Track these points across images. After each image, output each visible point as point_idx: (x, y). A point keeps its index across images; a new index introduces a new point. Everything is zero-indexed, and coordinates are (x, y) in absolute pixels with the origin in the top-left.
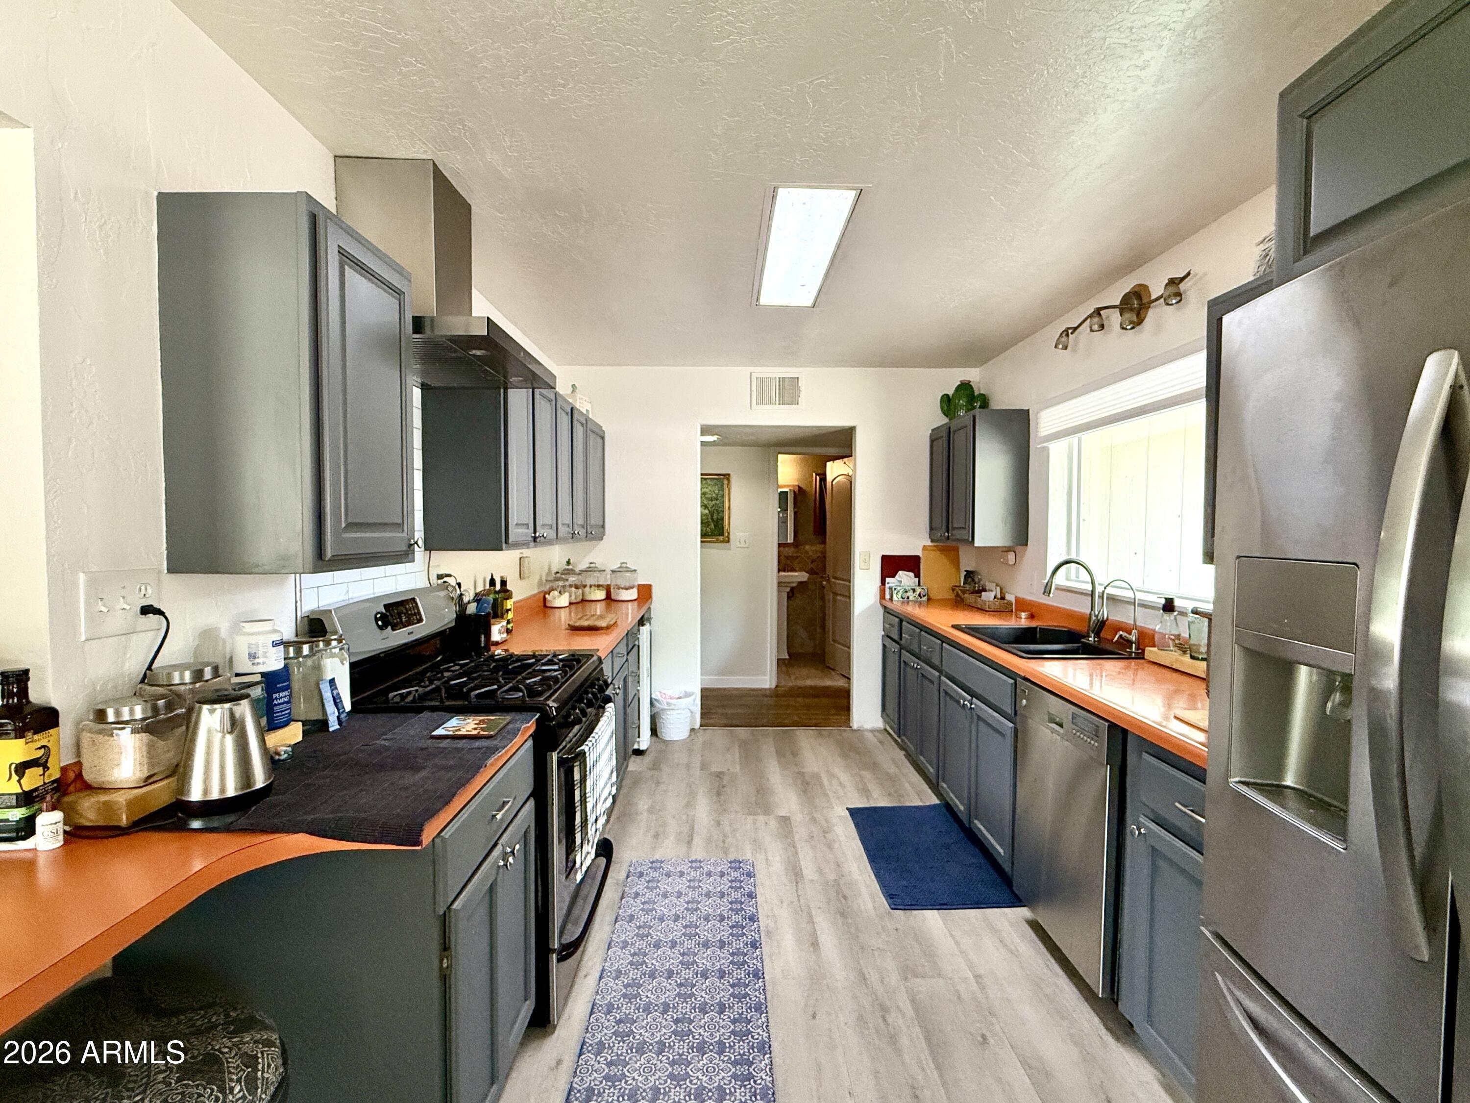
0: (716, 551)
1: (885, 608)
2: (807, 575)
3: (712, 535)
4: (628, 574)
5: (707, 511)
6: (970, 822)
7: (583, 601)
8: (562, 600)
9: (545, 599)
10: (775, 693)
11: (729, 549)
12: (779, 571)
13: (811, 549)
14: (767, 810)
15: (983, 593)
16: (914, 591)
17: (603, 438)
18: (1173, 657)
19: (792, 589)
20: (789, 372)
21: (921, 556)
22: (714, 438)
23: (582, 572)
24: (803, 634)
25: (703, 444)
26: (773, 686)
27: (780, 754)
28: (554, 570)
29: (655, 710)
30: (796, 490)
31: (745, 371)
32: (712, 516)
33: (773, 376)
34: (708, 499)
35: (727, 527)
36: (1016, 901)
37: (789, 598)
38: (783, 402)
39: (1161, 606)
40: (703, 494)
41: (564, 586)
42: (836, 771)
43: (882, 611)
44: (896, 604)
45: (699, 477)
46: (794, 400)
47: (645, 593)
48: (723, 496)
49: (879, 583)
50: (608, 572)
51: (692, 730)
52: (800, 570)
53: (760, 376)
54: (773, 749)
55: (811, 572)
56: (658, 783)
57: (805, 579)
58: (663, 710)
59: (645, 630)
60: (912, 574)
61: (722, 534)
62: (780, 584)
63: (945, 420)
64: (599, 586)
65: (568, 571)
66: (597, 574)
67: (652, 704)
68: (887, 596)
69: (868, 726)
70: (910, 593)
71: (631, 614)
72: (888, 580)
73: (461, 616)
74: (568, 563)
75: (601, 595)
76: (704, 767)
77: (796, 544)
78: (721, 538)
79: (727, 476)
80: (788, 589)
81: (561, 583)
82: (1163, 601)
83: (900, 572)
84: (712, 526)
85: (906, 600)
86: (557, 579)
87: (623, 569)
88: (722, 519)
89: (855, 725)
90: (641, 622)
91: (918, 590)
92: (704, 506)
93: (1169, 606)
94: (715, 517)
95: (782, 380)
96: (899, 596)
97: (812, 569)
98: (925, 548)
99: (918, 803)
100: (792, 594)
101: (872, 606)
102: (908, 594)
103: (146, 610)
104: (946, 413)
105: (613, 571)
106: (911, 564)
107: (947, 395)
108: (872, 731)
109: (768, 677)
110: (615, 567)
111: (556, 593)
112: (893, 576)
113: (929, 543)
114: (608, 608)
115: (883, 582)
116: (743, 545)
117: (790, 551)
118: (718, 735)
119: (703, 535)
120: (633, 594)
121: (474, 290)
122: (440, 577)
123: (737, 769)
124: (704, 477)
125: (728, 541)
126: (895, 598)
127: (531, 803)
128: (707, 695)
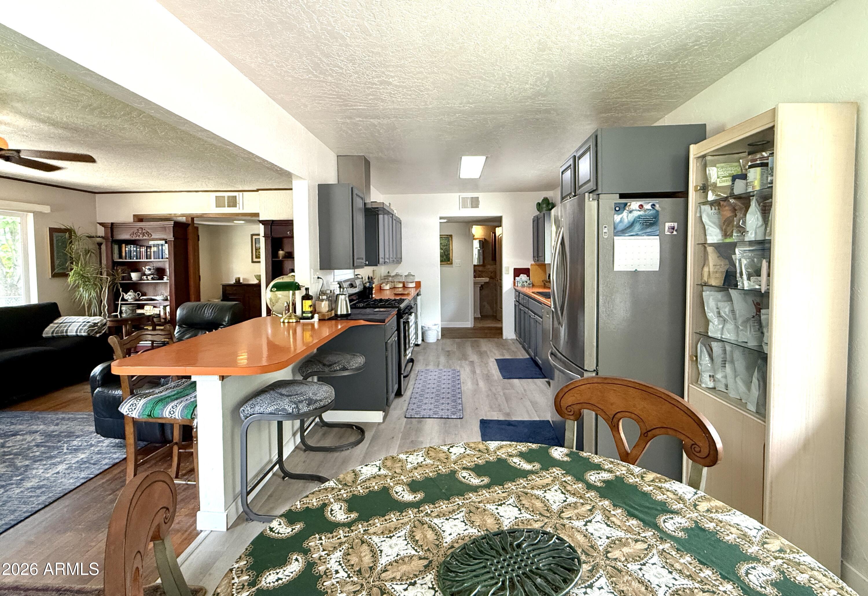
0: (447, 269)
1: (515, 289)
2: (488, 279)
3: (445, 261)
4: (411, 277)
5: (442, 251)
6: (535, 357)
7: (395, 288)
8: (387, 287)
9: (380, 287)
10: (474, 329)
11: (452, 267)
12: (475, 277)
13: (490, 268)
14: (466, 359)
16: (526, 282)
17: (401, 223)
19: (482, 286)
20: (475, 195)
21: (530, 268)
22: (445, 221)
23: (393, 276)
24: (487, 307)
25: (440, 223)
26: (472, 326)
27: (472, 346)
28: (382, 275)
29: (423, 330)
30: (483, 240)
31: (457, 195)
32: (445, 253)
33: (468, 196)
34: (444, 246)
35: (451, 258)
36: (545, 377)
37: (480, 290)
38: (472, 207)
40: (441, 244)
41: (388, 282)
42: (493, 350)
43: (514, 290)
44: (519, 288)
45: (439, 236)
46: (477, 206)
47: (418, 285)
48: (449, 244)
49: (513, 280)
50: (403, 276)
51: (438, 340)
52: (486, 277)
53: (464, 196)
54: (470, 345)
55: (491, 278)
56: (425, 353)
57: (488, 281)
58: (426, 330)
59: (419, 298)
60: (525, 275)
61: (449, 261)
62: (475, 283)
63: (539, 213)
64: (400, 282)
65: (388, 276)
66: (399, 277)
67: (422, 329)
68: (516, 285)
69: (509, 338)
70: (525, 283)
71: (413, 292)
72: (516, 278)
73: (365, 287)
74: (388, 273)
75: (401, 285)
76: (442, 349)
77: (484, 265)
78: (449, 262)
79: (451, 236)
80: (480, 286)
81: (387, 280)
83: (521, 275)
84: (445, 257)
85: (523, 286)
86: (385, 279)
87: (409, 275)
88: (449, 254)
89: (504, 337)
90: (418, 295)
91: (528, 282)
92: (441, 249)
94: (446, 254)
95: (472, 198)
96: (521, 285)
97: (491, 276)
98: (531, 265)
99: (521, 357)
100: (482, 288)
101: (510, 289)
103: (318, 278)
104: (538, 210)
105: (406, 276)
106: (526, 271)
107: (539, 203)
108: (512, 340)
109: (470, 323)
110: (406, 274)
111: (384, 284)
112: (518, 276)
113: (533, 263)
114: (404, 289)
115: (515, 279)
116: (458, 265)
117: (481, 269)
118: (448, 341)
119: (441, 261)
120: (413, 285)
121: (371, 186)
122: (356, 275)
123: (455, 350)
124: (441, 237)
125: (452, 264)
126: (519, 285)
127: (396, 332)
128: (443, 329)
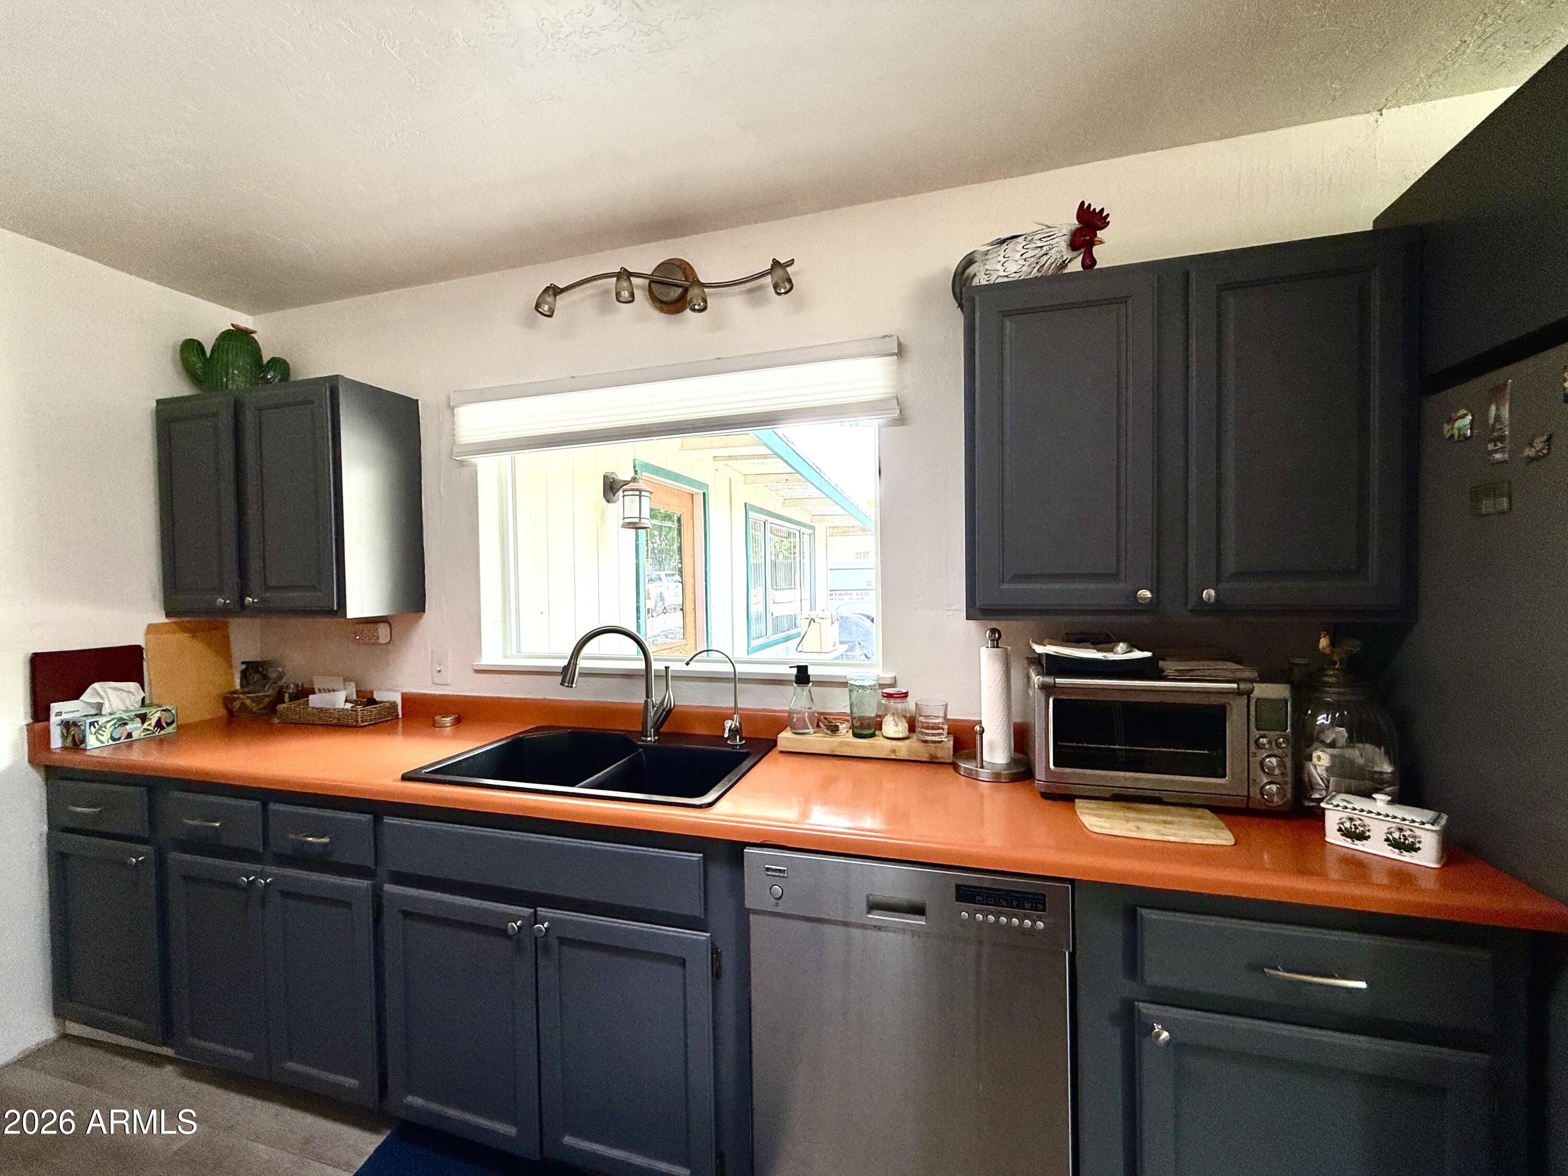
1: (52, 767)
15: (311, 697)
16: (144, 718)
18: (817, 741)
21: (142, 644)
39: (794, 679)
43: (38, 778)
49: (23, 717)
60: (127, 686)
70: (133, 725)
72: (52, 709)
82: (794, 671)
83: (93, 686)
85: (123, 743)
91: (153, 714)
93: (802, 676)
96: (105, 738)
98: (152, 629)
102: (129, 727)
106: (121, 665)
112: (66, 699)
113: (161, 619)
115: (40, 712)
